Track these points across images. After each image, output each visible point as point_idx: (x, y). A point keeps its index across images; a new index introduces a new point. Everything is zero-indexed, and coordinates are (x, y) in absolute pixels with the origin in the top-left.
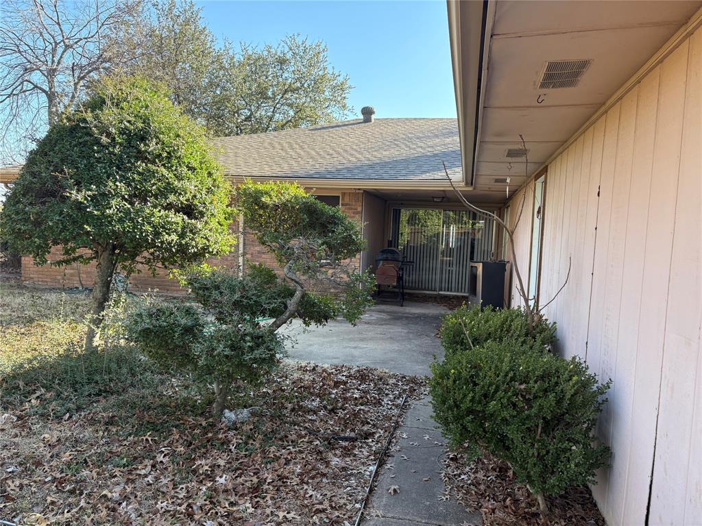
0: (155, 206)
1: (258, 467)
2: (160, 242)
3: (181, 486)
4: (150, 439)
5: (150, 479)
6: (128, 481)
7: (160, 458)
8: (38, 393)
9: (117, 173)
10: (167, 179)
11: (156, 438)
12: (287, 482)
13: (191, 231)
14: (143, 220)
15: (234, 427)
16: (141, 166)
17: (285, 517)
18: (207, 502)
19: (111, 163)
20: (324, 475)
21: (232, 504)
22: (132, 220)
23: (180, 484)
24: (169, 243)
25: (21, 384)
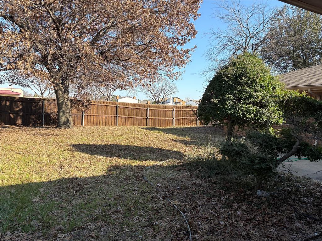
0: (244, 103)
1: (258, 214)
2: (246, 118)
3: (222, 209)
4: (223, 192)
5: (214, 203)
6: (207, 201)
7: (222, 198)
8: (199, 169)
9: (230, 91)
10: (250, 92)
11: (226, 192)
12: (265, 223)
13: (260, 113)
14: (238, 109)
15: (259, 197)
16: (239, 88)
17: (253, 233)
18: (227, 217)
19: (228, 88)
20: (285, 227)
21: (236, 221)
22: (234, 109)
23: (223, 208)
24: (250, 118)
25: (195, 165)
